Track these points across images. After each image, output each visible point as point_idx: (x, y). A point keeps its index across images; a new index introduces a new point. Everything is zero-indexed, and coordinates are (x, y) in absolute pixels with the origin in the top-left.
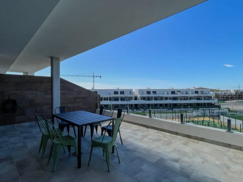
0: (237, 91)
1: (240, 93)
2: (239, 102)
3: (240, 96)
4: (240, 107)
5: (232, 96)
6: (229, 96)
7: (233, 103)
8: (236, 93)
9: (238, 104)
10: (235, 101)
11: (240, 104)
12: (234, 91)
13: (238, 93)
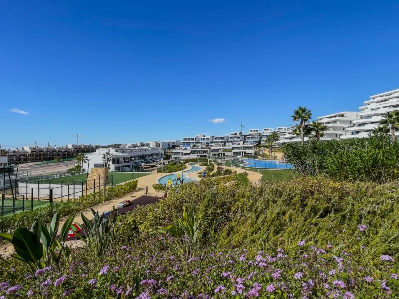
0: (34, 149)
1: (38, 152)
2: (38, 165)
3: (38, 156)
4: (40, 171)
5: (27, 156)
6: (22, 157)
7: (30, 166)
8: (32, 152)
9: (37, 168)
10: (33, 164)
11: (40, 167)
12: (30, 148)
13: (35, 152)
